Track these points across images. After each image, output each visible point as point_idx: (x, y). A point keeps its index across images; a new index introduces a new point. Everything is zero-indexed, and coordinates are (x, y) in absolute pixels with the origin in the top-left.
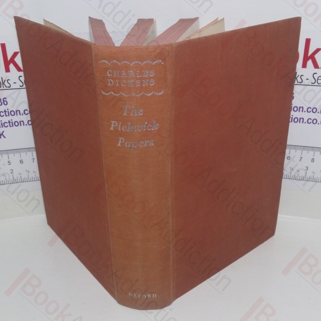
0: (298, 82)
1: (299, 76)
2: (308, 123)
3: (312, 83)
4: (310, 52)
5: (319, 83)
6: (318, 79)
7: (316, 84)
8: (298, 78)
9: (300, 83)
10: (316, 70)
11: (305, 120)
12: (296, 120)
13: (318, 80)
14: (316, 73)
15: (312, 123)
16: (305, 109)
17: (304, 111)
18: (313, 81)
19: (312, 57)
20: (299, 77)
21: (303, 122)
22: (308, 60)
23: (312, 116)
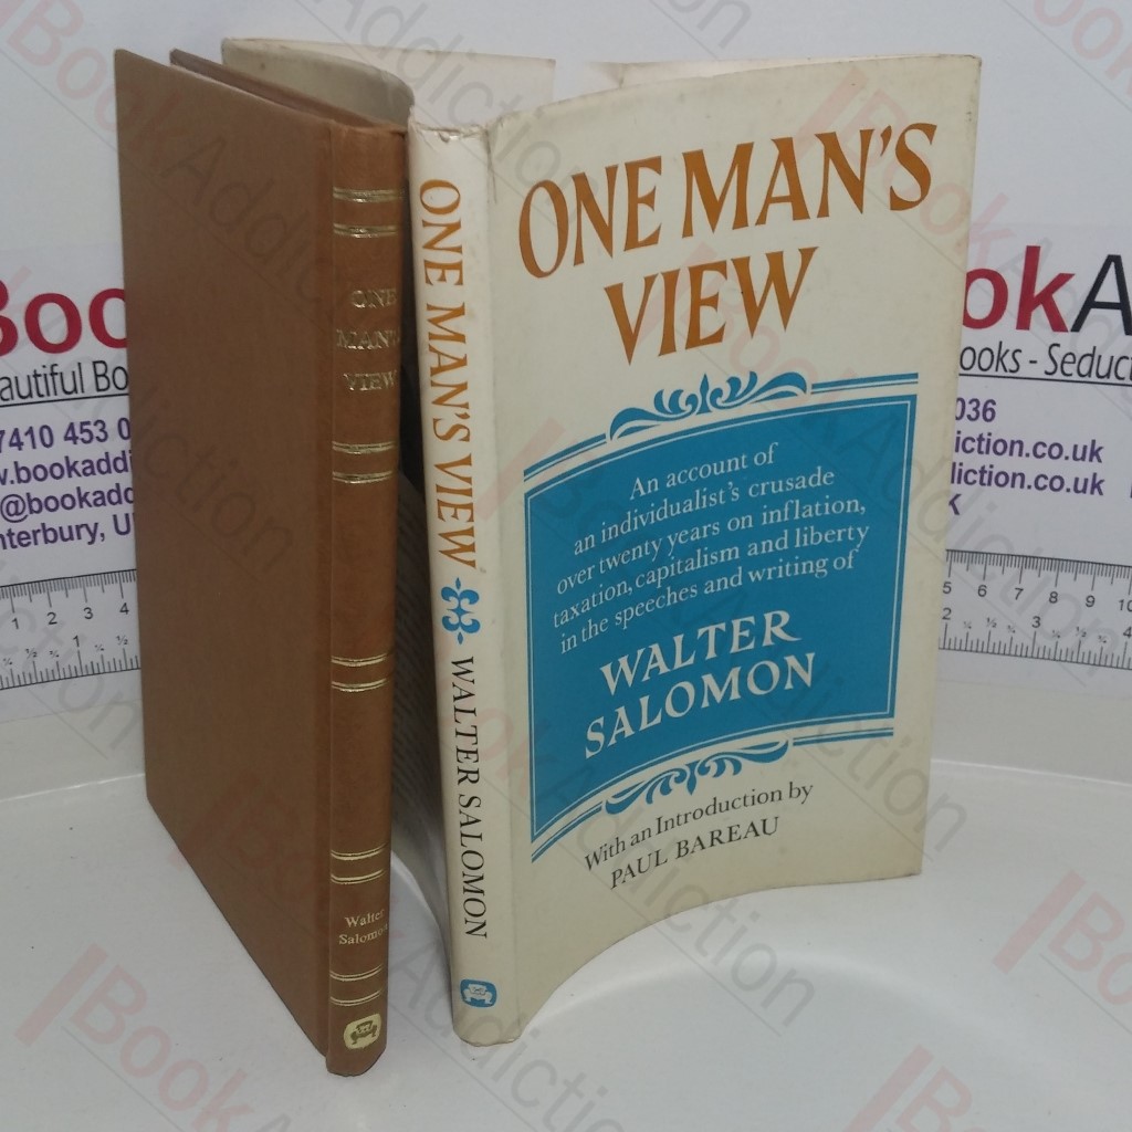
0: (1006, 370)
1: (1007, 351)
2: (1037, 487)
3: (1047, 373)
4: (1040, 286)
5: (1067, 372)
6: (1063, 362)
7: (1058, 375)
8: (1004, 360)
9: (1011, 371)
10: (1060, 337)
11: (1030, 480)
12: (1002, 479)
13: (1065, 365)
14: (1058, 345)
15: (1048, 488)
16: (1028, 448)
17: (1024, 455)
18: (1051, 368)
19: (1046, 299)
20: (1010, 354)
21: (1022, 486)
22: (1034, 306)
23: (1049, 467)
